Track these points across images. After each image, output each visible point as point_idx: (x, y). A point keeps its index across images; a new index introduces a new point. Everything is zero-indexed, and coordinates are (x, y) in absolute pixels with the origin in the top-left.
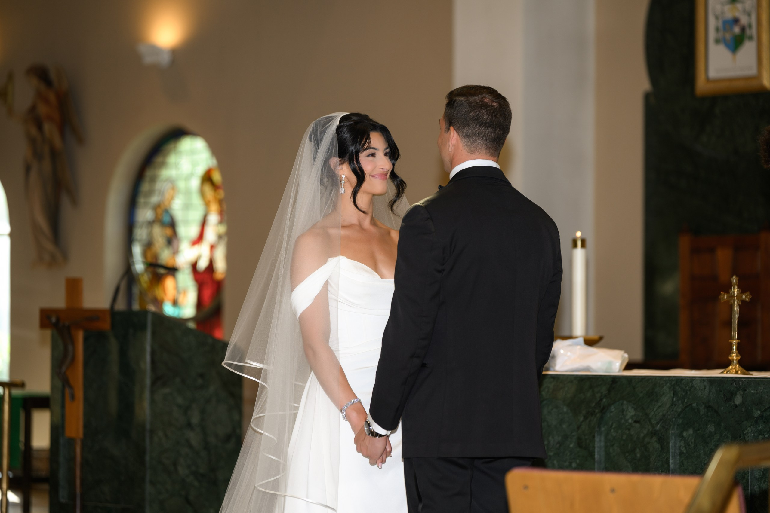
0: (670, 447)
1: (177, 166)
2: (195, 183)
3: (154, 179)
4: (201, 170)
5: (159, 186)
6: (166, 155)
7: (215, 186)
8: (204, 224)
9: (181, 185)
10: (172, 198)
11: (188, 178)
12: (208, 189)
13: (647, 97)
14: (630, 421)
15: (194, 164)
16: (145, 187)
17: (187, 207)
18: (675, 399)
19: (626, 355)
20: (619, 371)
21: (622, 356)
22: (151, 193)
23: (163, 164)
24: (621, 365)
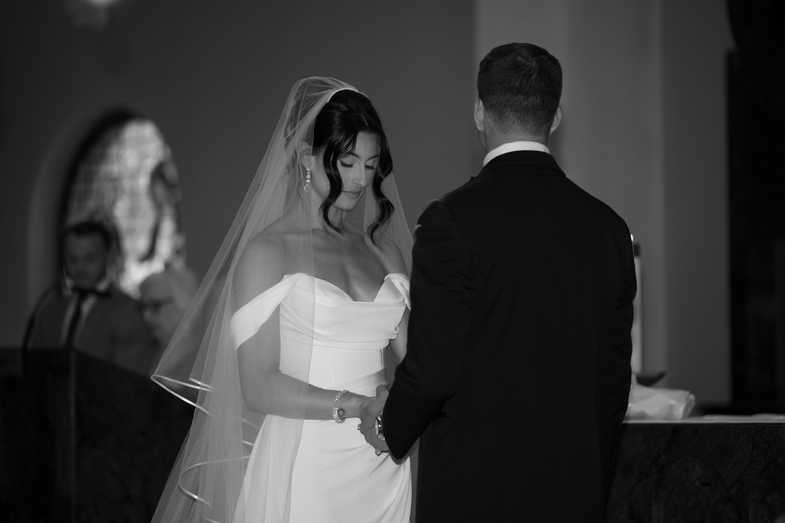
0: (750, 517)
1: (119, 157)
2: (143, 181)
3: (90, 178)
4: (151, 163)
5: (96, 186)
6: (107, 145)
7: (170, 186)
8: (155, 235)
9: (126, 184)
10: (114, 201)
11: (134, 175)
12: (160, 190)
13: (730, 58)
14: (697, 483)
15: (142, 157)
16: (79, 187)
17: (133, 212)
18: (754, 453)
19: (692, 397)
20: (683, 418)
21: (687, 399)
22: (86, 194)
23: (103, 157)
24: (686, 409)
